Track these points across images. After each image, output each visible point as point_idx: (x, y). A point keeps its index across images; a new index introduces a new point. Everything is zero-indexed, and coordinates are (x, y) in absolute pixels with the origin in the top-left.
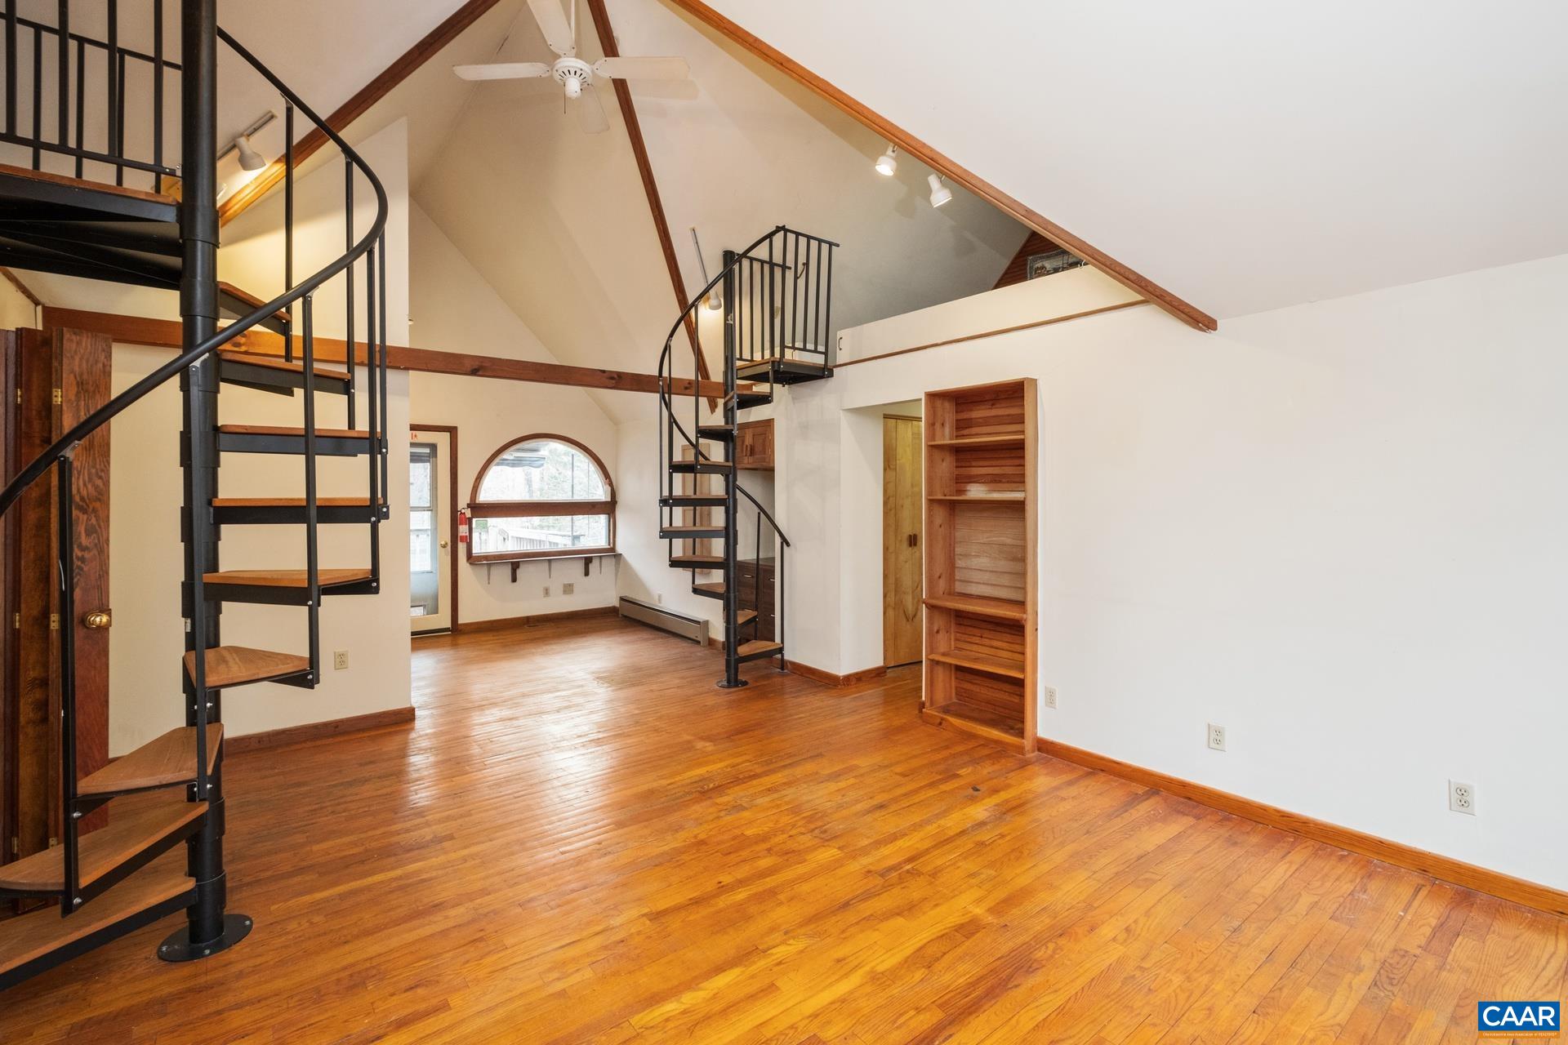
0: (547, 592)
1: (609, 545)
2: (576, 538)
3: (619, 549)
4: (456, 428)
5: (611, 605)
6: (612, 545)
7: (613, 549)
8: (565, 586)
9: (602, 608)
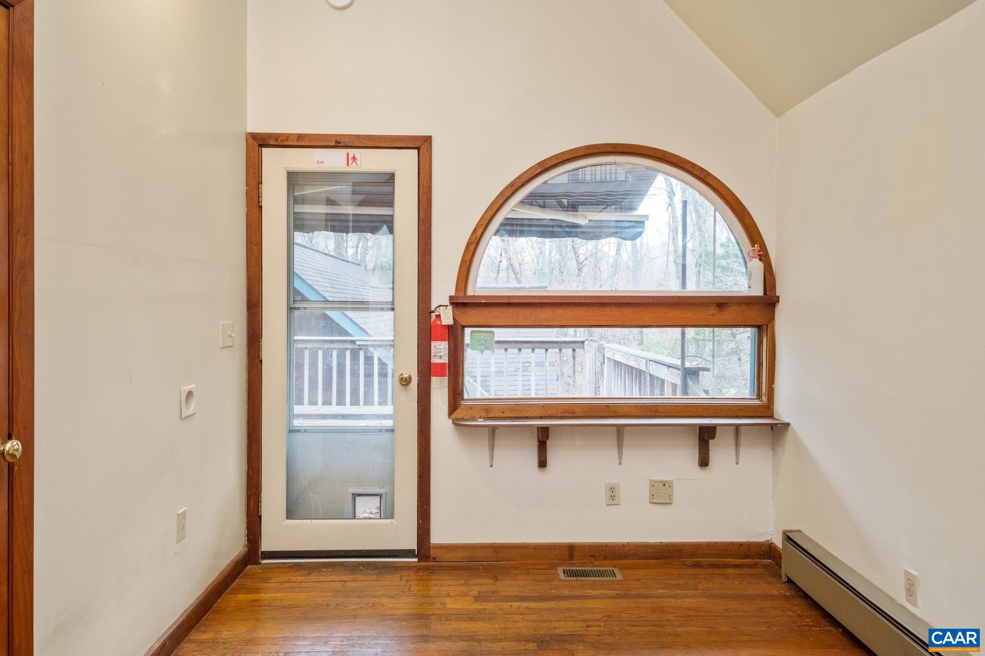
0: (613, 495)
1: (759, 396)
2: (691, 374)
3: (783, 410)
4: (428, 140)
5: (761, 539)
6: (764, 399)
7: (767, 410)
8: (653, 484)
9: (741, 545)
